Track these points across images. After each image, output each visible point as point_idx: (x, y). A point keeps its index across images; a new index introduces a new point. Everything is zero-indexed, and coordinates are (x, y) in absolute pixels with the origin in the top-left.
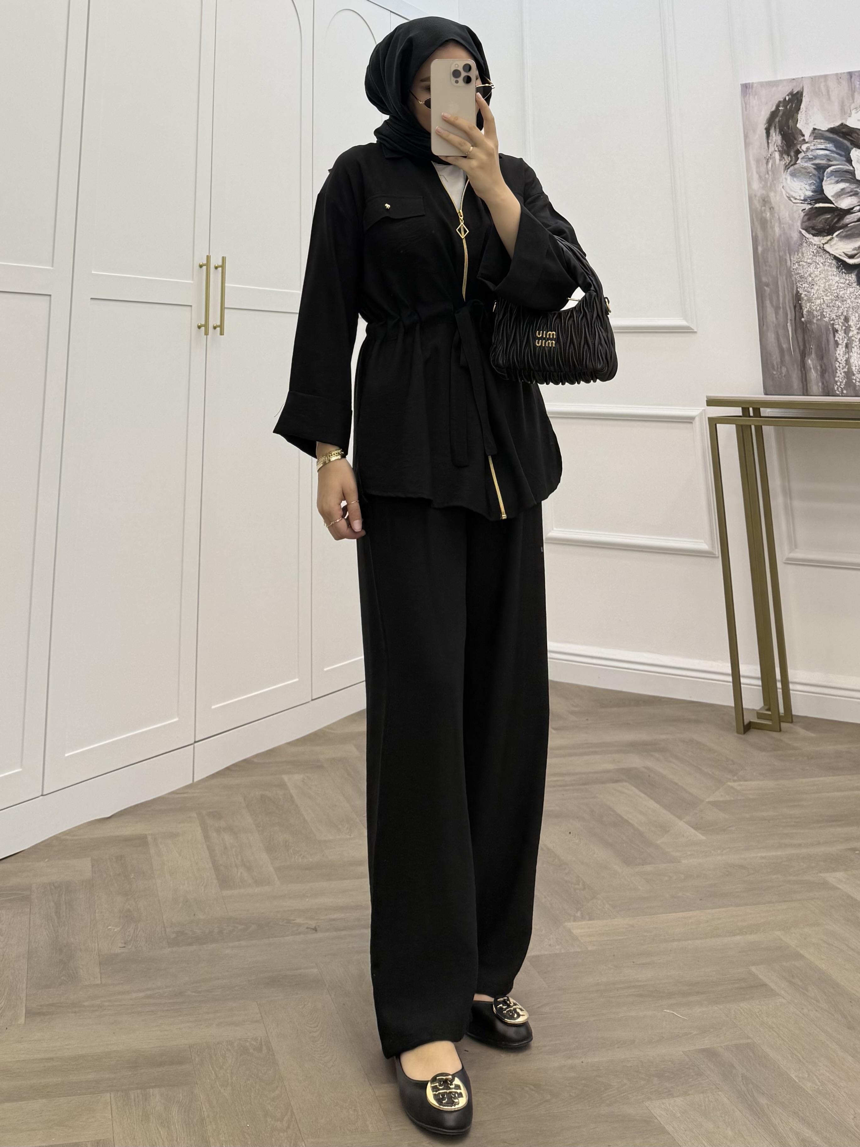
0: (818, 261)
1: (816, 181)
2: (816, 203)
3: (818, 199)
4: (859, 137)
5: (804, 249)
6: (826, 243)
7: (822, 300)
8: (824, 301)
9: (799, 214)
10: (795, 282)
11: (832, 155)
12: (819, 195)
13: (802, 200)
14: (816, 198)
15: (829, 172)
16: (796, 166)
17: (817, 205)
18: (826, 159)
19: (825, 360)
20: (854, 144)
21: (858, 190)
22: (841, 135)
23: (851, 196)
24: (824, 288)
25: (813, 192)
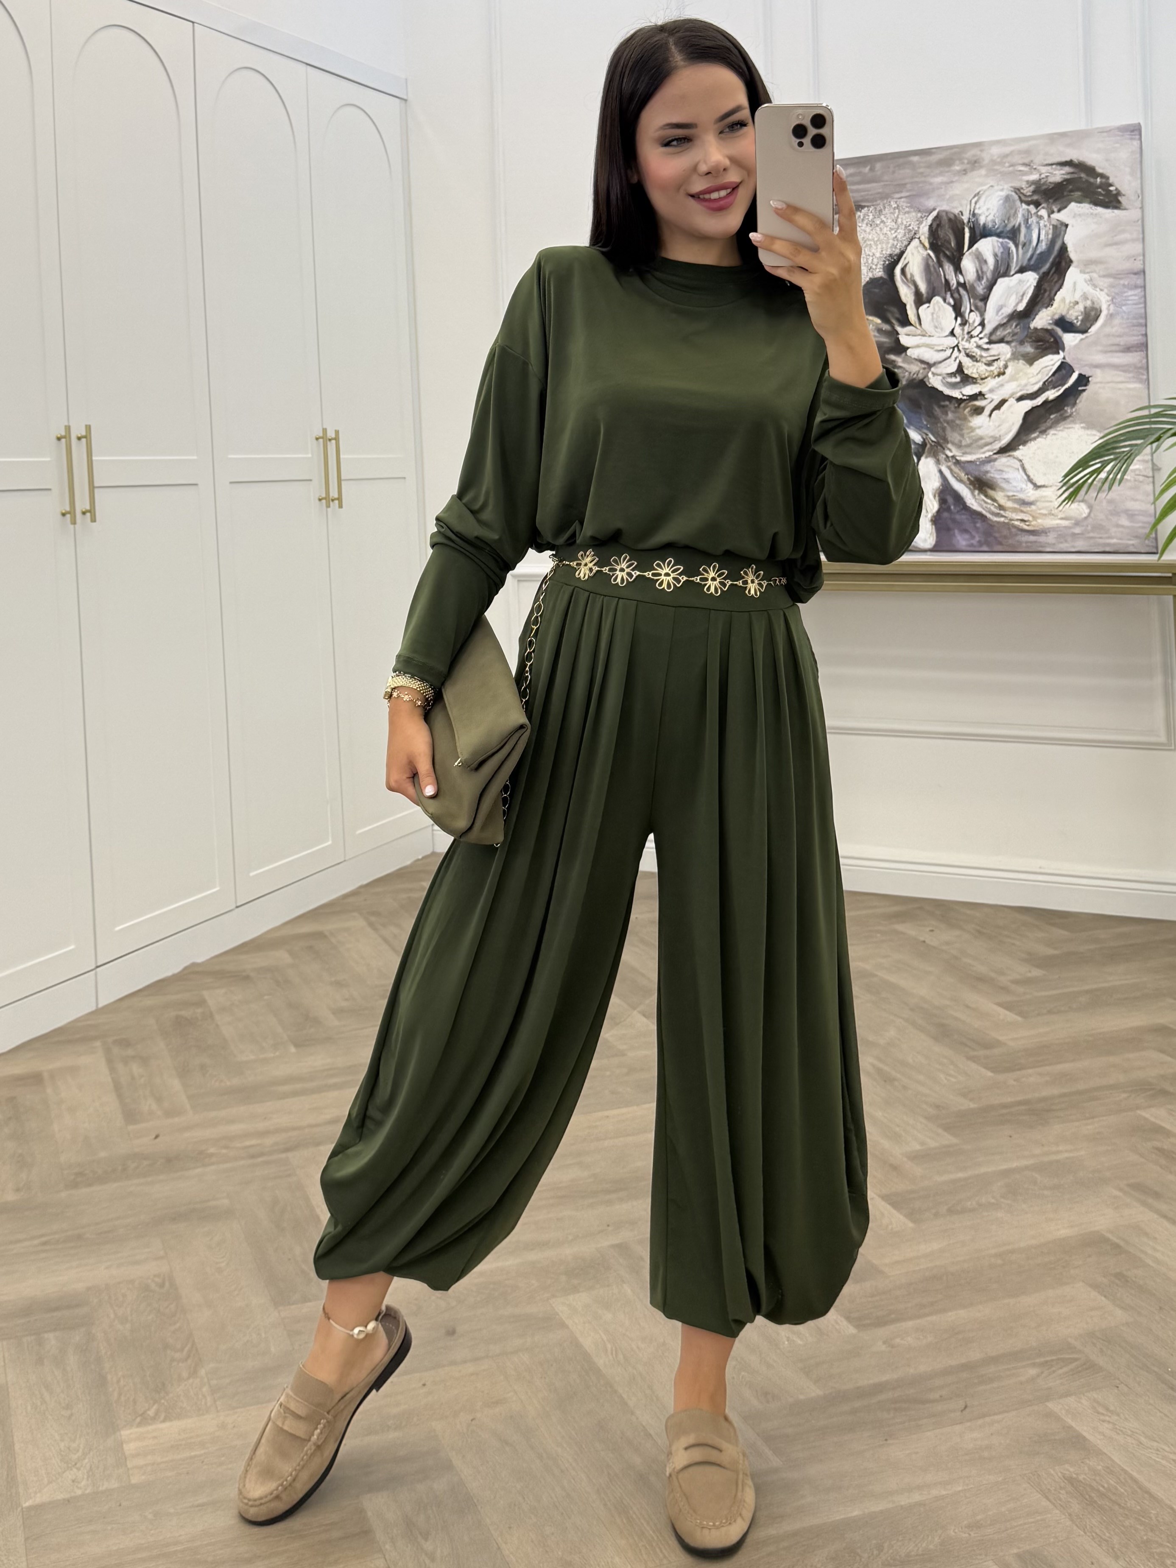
0: (899, 230)
1: (998, 228)
2: (970, 228)
3: (974, 232)
4: (1053, 284)
5: (914, 214)
6: (920, 242)
9: (956, 208)
10: (875, 203)
11: (1031, 249)
12: (979, 233)
13: (974, 211)
14: (976, 229)
15: (1009, 245)
16: (1018, 202)
17: (967, 230)
18: (1025, 241)
20: (1044, 276)
21: (984, 281)
22: (1057, 260)
23: (977, 271)
24: (867, 239)
25: (984, 224)
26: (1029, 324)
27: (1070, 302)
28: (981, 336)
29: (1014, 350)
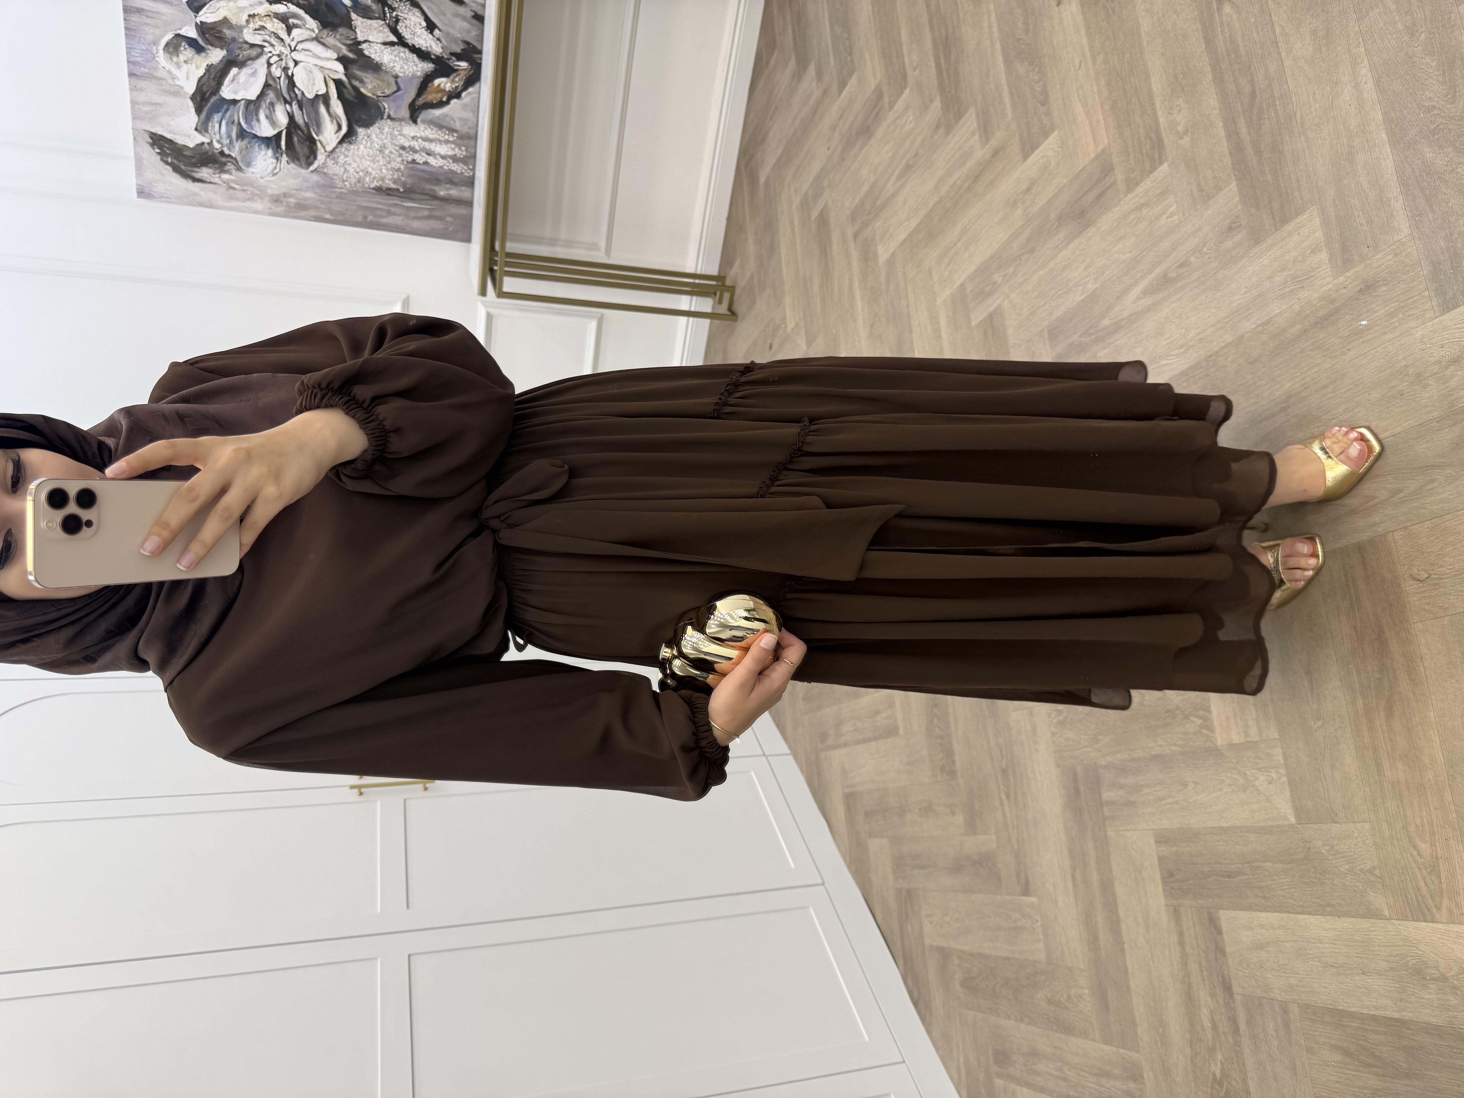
0: (343, 162)
1: (256, 142)
2: (281, 149)
3: (276, 145)
4: (207, 83)
5: (330, 172)
6: (324, 148)
7: (383, 167)
8: (385, 165)
9: (293, 168)
10: (364, 190)
11: (227, 117)
12: (272, 142)
13: (277, 161)
14: (275, 147)
15: (246, 126)
16: (239, 158)
17: (283, 147)
18: (232, 125)
19: (441, 178)
20: (215, 91)
21: (268, 101)
22: (204, 103)
23: (274, 111)
24: (370, 161)
25: (268, 148)
26: (228, 55)
27: (191, 64)
28: (270, 55)
29: (240, 35)
